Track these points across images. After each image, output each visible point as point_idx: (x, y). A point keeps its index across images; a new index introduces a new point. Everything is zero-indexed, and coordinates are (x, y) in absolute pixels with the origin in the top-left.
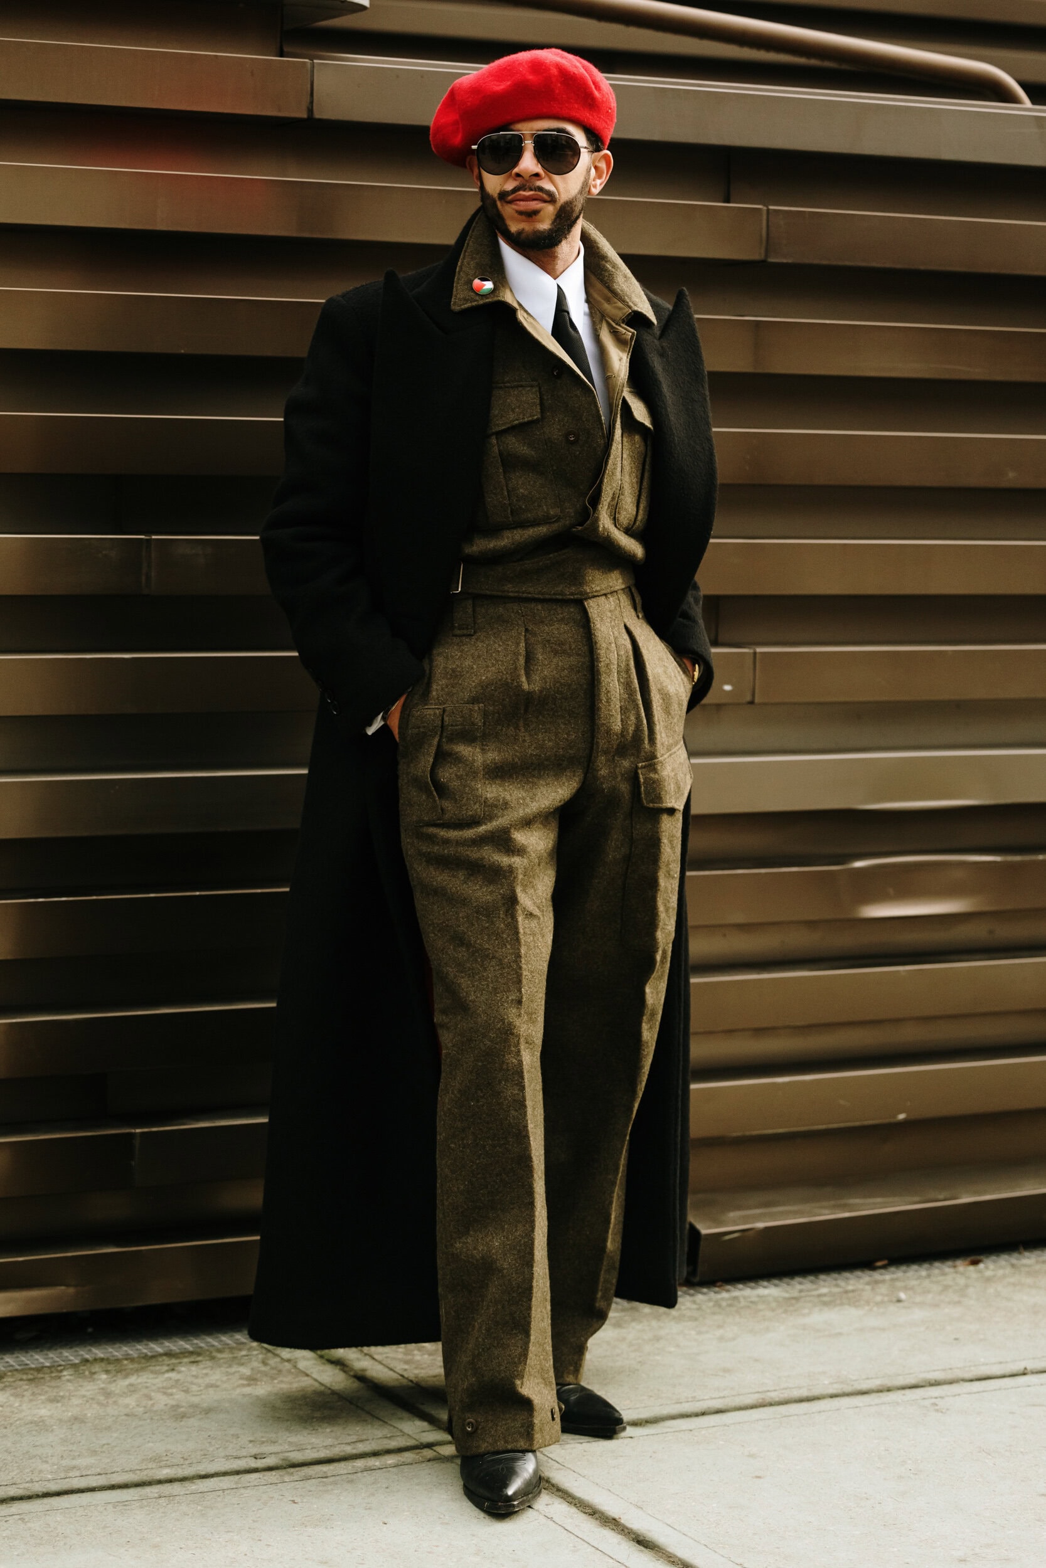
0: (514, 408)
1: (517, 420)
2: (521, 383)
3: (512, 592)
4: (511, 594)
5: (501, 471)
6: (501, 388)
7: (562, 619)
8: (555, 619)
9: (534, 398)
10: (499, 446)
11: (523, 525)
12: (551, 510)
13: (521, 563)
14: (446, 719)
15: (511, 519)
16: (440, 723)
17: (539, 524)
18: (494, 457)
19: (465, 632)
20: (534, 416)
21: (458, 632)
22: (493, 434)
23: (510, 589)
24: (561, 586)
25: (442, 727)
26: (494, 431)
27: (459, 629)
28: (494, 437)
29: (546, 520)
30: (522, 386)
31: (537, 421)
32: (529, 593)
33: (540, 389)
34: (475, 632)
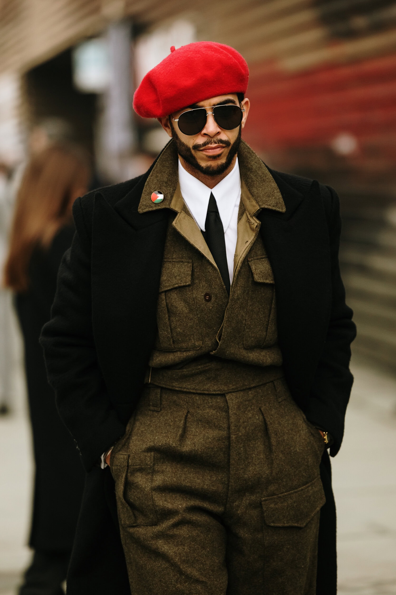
0: (176, 276)
1: (177, 284)
2: (182, 260)
3: (177, 387)
4: (177, 389)
5: (167, 316)
6: (170, 262)
7: (212, 406)
8: (207, 406)
9: (188, 271)
10: (166, 300)
11: (180, 350)
12: (196, 343)
13: (181, 371)
14: (130, 461)
15: (173, 346)
16: (126, 464)
17: (189, 351)
18: (163, 307)
19: (156, 409)
20: (187, 282)
21: (152, 408)
22: (163, 292)
23: (176, 385)
24: (209, 385)
25: (128, 466)
26: (163, 290)
27: (153, 406)
28: (163, 294)
29: (194, 347)
30: (182, 262)
31: (189, 286)
32: (188, 389)
33: (193, 264)
34: (161, 410)
